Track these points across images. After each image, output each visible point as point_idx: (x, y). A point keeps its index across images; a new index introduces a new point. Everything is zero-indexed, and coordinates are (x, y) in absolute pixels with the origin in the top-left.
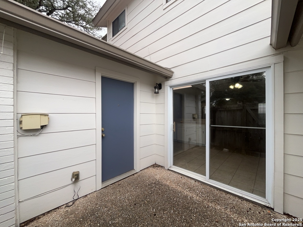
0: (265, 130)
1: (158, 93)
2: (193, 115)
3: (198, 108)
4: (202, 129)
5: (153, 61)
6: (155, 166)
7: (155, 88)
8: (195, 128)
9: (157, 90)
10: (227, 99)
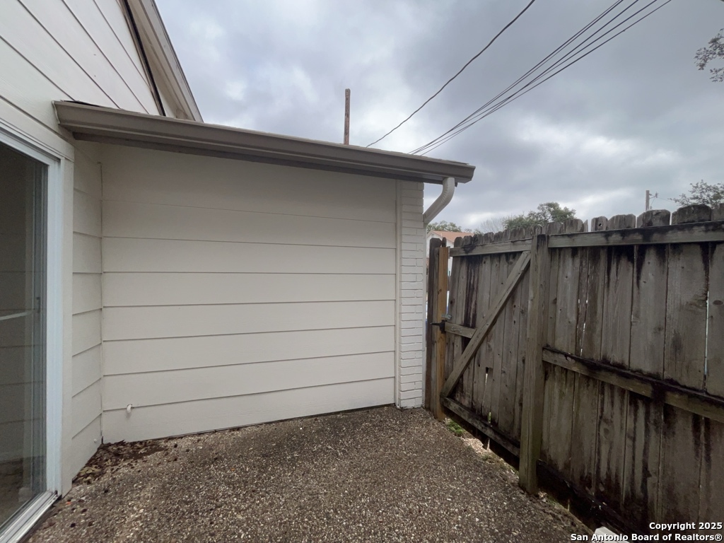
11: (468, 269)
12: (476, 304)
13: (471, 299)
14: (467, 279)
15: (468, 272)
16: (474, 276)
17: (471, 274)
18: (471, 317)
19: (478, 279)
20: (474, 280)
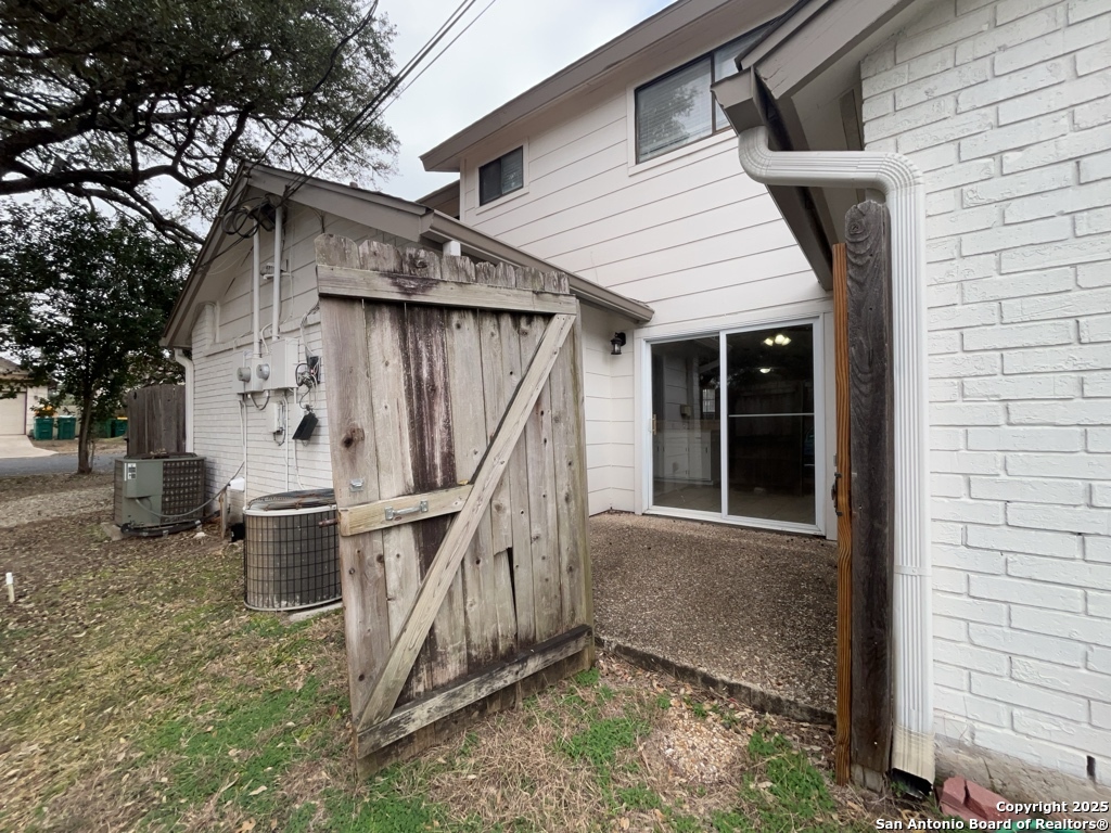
0: (812, 417)
1: (619, 353)
2: (682, 407)
3: (692, 390)
4: (702, 443)
5: (602, 284)
6: (610, 511)
7: (614, 342)
8: (686, 440)
9: (616, 348)
10: (764, 371)
11: (404, 338)
12: (448, 427)
13: (431, 417)
14: (408, 368)
15: (404, 348)
16: (430, 360)
17: (417, 352)
18: (438, 461)
19: (445, 367)
20: (431, 366)
